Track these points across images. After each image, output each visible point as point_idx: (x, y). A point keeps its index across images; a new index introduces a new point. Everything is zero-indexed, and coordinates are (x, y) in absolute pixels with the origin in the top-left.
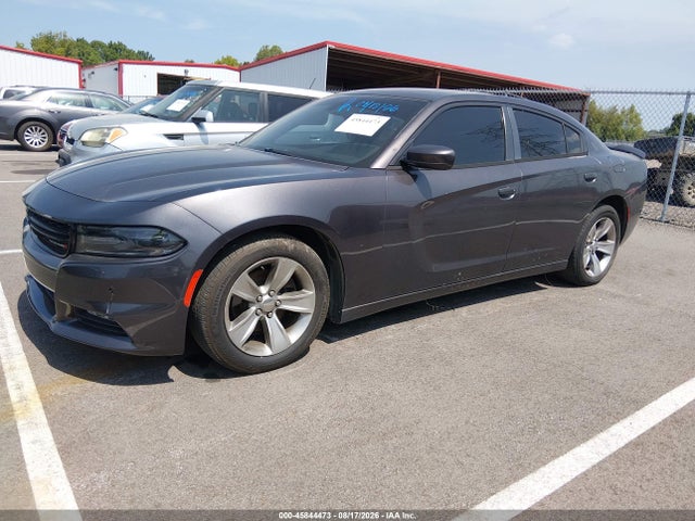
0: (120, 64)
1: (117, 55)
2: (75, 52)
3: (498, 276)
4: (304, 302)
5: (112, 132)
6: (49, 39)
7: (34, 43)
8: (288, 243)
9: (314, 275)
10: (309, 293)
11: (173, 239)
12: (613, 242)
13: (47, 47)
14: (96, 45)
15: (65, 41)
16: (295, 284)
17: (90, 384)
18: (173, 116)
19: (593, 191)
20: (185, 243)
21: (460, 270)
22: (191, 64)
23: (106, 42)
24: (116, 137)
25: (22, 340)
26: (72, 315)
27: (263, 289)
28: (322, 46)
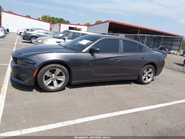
0: (60, 24)
1: (61, 21)
2: (51, 20)
3: (116, 79)
4: (63, 79)
5: (45, 40)
6: (46, 17)
7: (42, 17)
8: (59, 65)
9: (65, 73)
10: (64, 77)
11: (32, 62)
12: (153, 74)
13: (45, 19)
14: (57, 19)
15: (49, 17)
16: (60, 74)
17: (17, 90)
18: (58, 37)
19: (144, 61)
20: (35, 63)
21: (104, 76)
22: (79, 25)
23: (59, 18)
24: (45, 42)
25: (9, 81)
26: (16, 76)
27: (53, 75)
28: (108, 21)
